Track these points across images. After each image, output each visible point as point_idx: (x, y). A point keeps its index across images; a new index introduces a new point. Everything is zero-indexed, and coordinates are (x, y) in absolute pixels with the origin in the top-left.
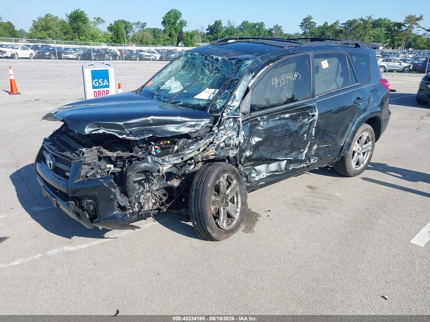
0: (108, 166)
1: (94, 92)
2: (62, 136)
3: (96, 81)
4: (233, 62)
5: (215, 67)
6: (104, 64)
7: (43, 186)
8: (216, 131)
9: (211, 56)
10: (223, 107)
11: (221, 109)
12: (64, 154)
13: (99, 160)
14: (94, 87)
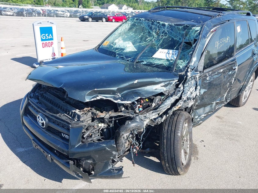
0: (100, 125)
1: (43, 43)
2: (45, 93)
3: (43, 36)
4: (180, 27)
5: (161, 31)
6: (49, 22)
7: (33, 140)
8: (182, 88)
9: (158, 21)
10: (186, 66)
11: (184, 68)
12: (58, 115)
13: (92, 121)
14: (42, 40)
